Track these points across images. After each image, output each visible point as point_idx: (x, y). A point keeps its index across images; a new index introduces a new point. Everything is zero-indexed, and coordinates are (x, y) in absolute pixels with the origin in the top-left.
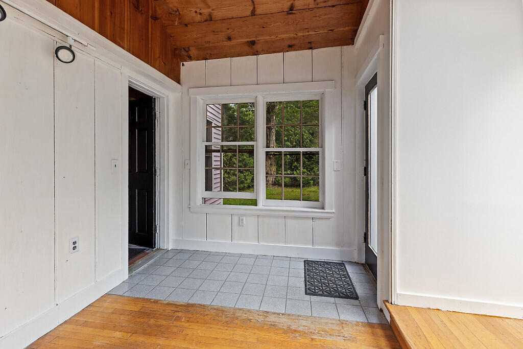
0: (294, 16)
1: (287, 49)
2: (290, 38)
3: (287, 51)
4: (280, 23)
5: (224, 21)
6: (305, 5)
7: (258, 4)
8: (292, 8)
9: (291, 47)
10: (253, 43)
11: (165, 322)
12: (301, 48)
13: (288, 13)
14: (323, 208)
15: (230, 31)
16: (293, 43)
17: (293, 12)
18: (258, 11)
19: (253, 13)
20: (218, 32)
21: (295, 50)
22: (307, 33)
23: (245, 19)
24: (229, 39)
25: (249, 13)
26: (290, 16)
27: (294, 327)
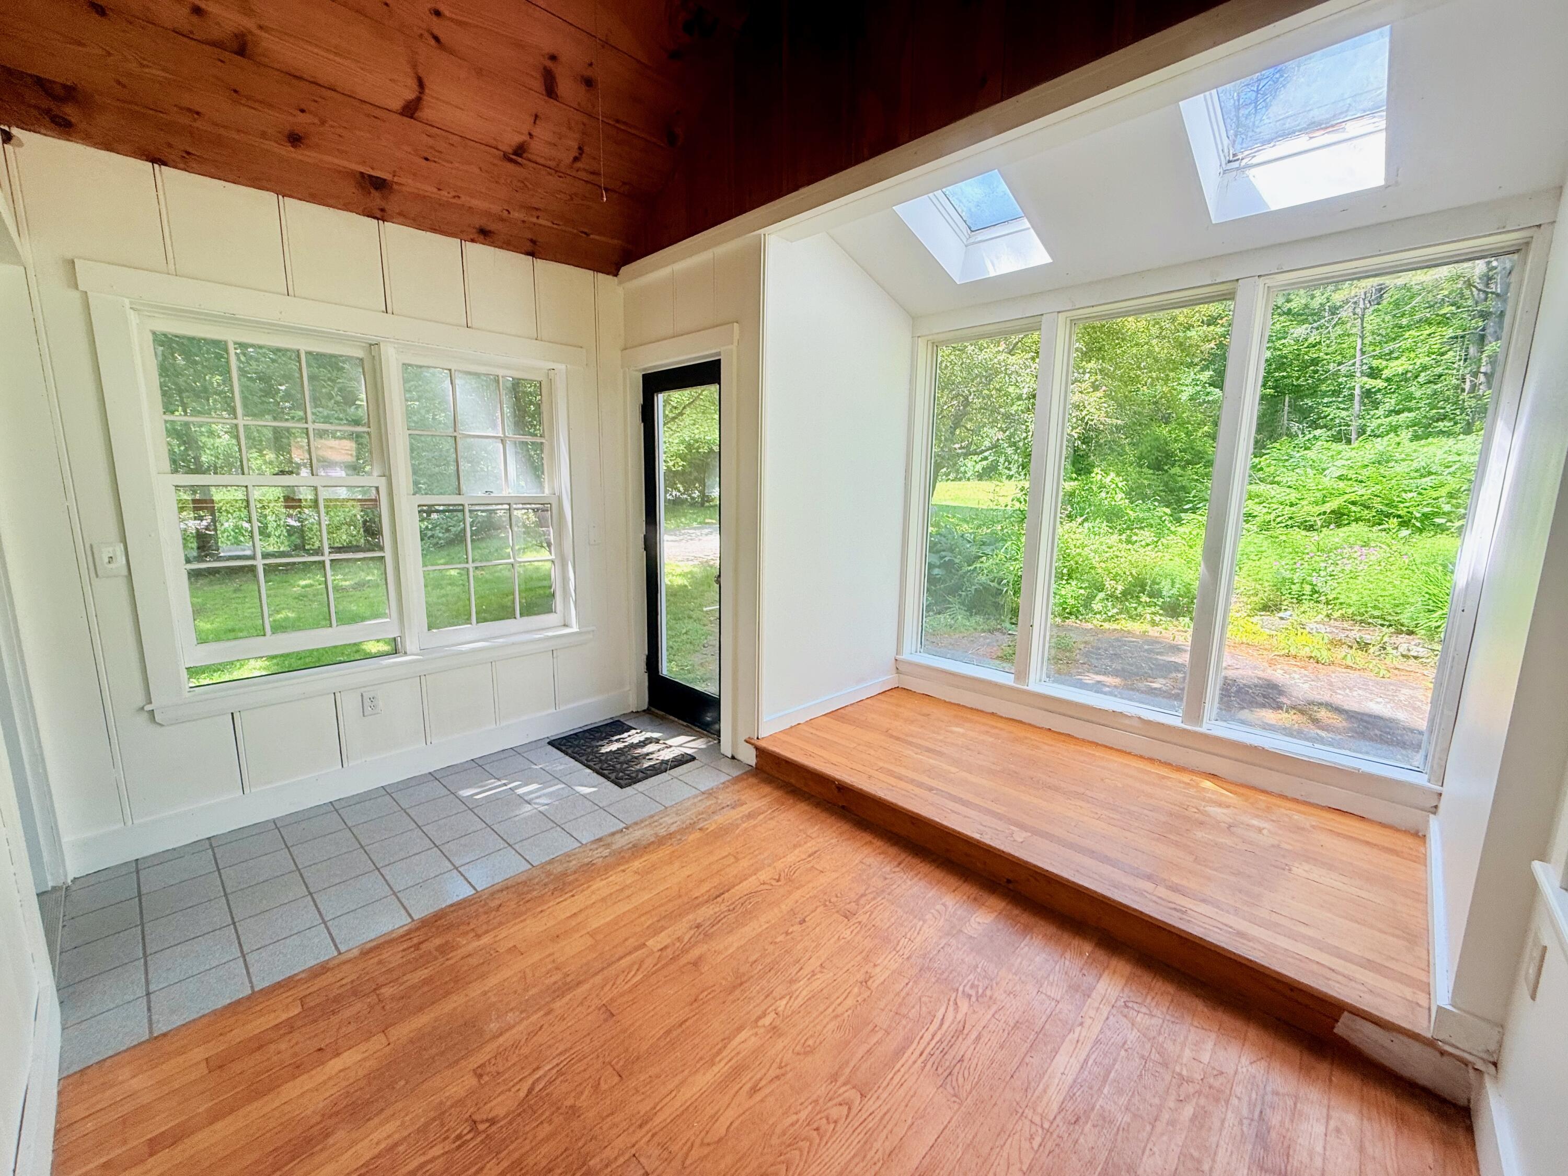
0: (518, 169)
1: (475, 236)
2: (488, 214)
3: (473, 241)
4: (477, 171)
5: (294, 81)
6: (550, 160)
7: (433, 97)
8: (520, 150)
9: (485, 235)
10: (379, 184)
11: (426, 971)
12: (508, 245)
13: (507, 158)
14: (565, 625)
15: (302, 118)
16: (492, 227)
17: (519, 160)
18: (427, 113)
19: (411, 109)
20: (249, 98)
21: (493, 244)
22: (534, 220)
23: (378, 113)
24: (295, 139)
25: (397, 104)
26: (510, 166)
27: (662, 832)
